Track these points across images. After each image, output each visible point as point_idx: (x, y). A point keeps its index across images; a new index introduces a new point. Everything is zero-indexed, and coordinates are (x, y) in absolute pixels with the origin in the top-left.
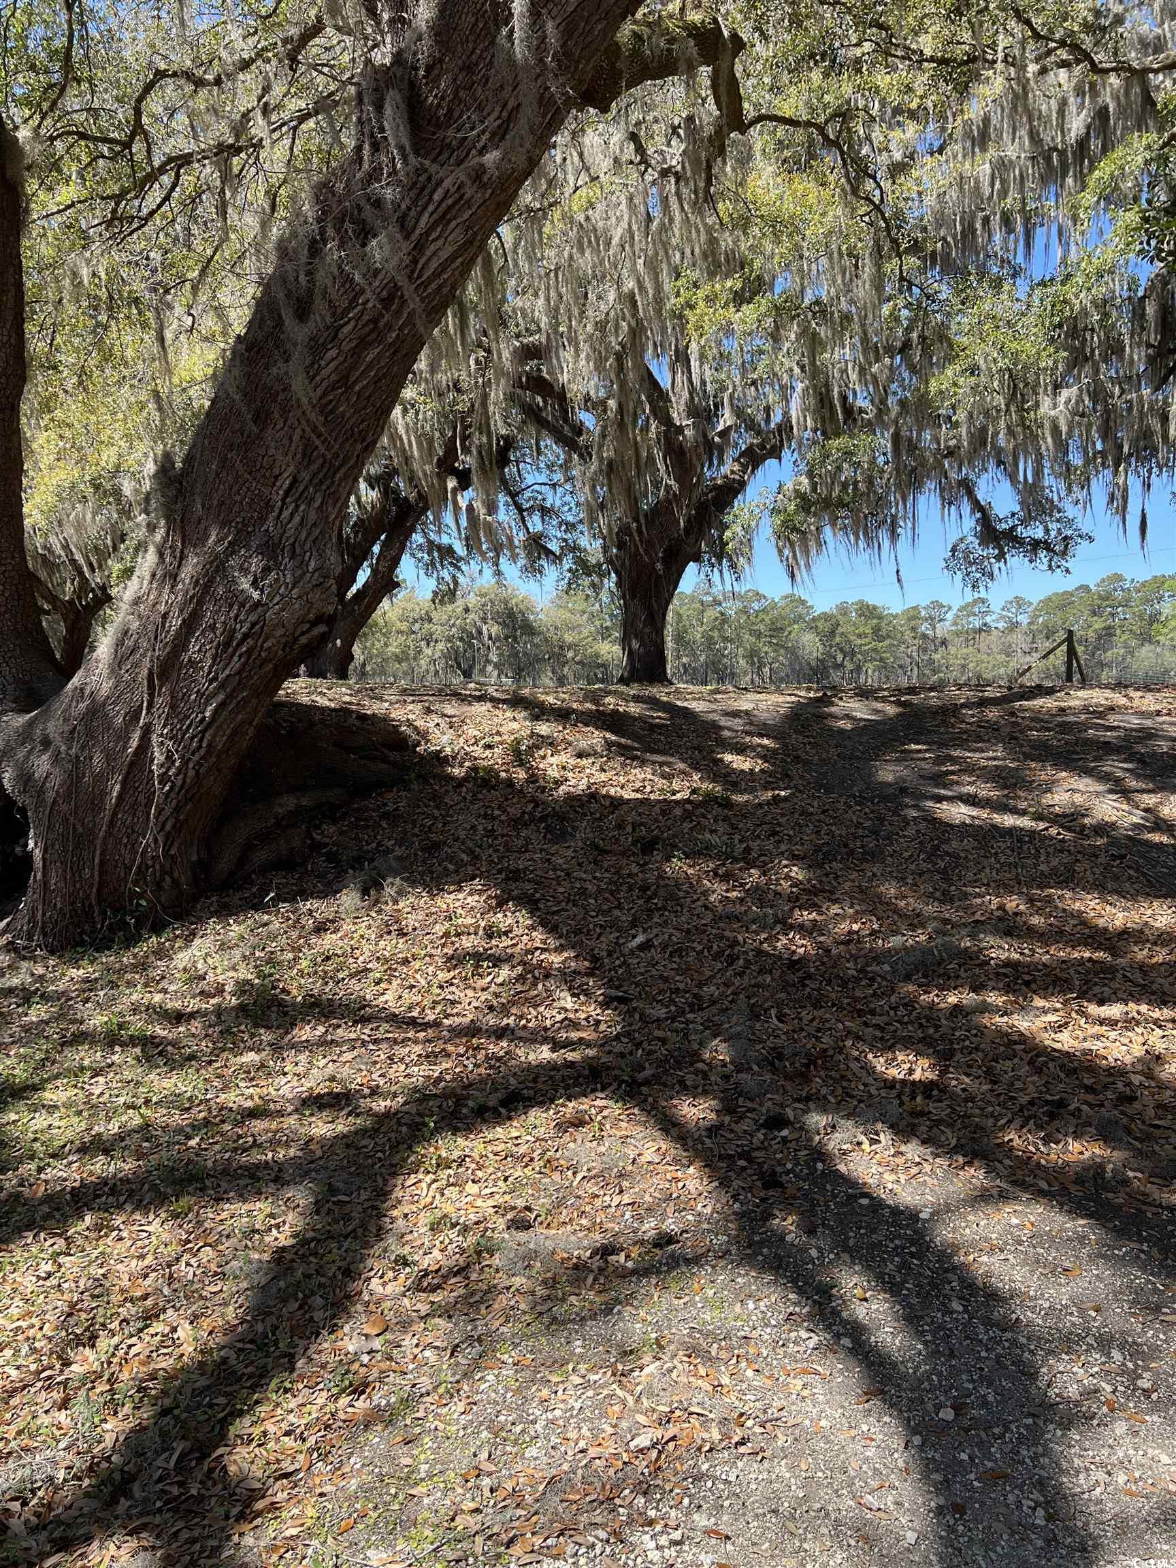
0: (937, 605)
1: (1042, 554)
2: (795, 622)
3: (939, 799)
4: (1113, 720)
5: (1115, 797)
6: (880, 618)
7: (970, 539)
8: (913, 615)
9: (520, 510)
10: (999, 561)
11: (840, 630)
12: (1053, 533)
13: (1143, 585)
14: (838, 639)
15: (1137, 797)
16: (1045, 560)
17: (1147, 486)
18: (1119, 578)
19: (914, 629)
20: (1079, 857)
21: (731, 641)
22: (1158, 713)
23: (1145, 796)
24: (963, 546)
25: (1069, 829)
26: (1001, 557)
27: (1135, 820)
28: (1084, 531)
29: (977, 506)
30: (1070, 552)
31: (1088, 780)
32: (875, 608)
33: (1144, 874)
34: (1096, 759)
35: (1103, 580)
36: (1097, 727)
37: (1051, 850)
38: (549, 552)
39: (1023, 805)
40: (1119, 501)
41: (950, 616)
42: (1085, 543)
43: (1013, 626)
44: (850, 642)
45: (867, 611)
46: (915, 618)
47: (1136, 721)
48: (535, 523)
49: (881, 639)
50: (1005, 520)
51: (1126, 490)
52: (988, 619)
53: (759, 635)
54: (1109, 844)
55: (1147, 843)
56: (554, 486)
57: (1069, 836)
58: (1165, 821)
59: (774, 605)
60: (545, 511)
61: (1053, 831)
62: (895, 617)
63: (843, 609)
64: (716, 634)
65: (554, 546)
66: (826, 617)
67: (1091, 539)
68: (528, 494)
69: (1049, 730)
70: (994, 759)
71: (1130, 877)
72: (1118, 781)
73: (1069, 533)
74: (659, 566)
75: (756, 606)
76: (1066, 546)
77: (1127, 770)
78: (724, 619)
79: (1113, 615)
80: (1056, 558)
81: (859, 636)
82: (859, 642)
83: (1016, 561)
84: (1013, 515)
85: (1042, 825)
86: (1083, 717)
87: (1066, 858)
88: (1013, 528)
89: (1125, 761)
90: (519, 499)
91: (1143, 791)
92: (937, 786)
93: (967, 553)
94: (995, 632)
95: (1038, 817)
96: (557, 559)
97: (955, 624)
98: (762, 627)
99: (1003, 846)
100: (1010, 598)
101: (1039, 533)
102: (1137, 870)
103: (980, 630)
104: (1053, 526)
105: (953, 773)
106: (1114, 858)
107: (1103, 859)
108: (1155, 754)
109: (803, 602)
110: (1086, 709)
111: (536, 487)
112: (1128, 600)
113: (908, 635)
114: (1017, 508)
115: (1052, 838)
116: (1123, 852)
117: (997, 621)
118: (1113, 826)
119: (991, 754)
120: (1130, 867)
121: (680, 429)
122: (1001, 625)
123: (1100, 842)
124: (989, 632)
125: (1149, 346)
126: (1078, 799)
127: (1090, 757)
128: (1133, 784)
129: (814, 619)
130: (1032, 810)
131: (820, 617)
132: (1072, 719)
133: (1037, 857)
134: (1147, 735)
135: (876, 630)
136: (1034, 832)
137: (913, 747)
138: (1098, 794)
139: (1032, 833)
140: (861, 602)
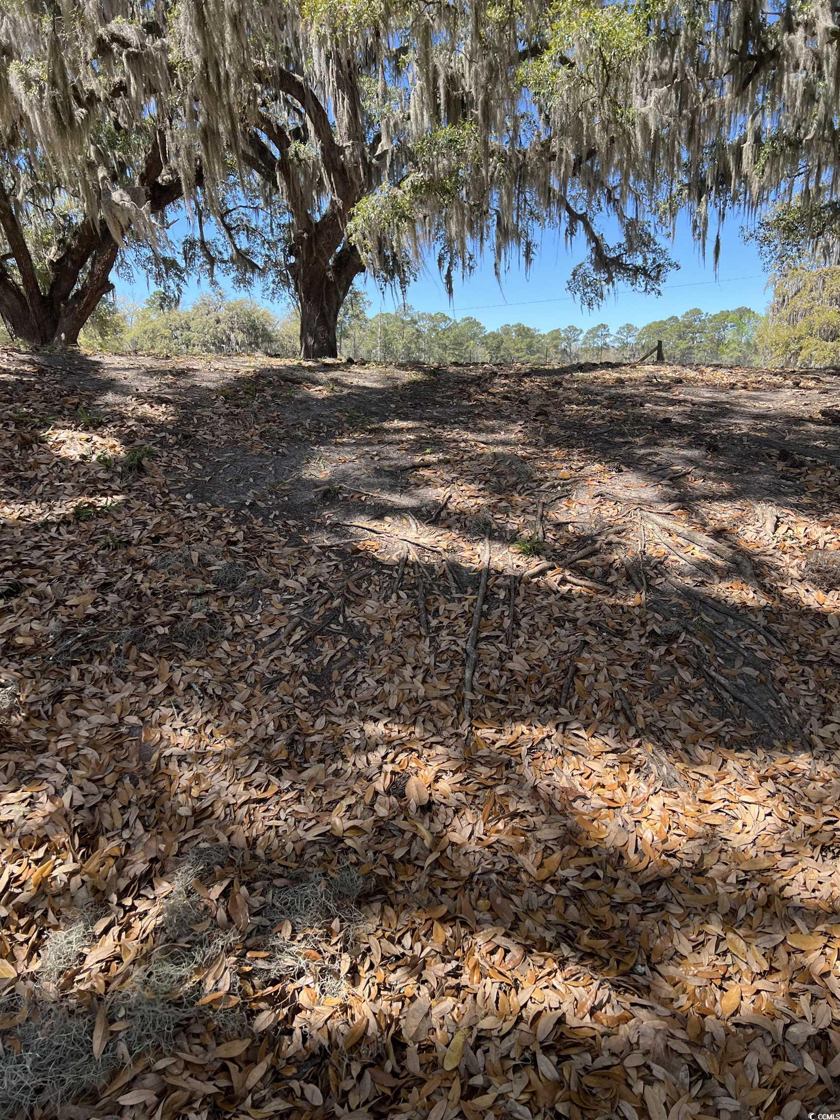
0: (572, 329)
1: (641, 278)
2: (472, 338)
3: (380, 512)
4: (679, 393)
5: (668, 508)
6: (533, 337)
7: (588, 265)
8: (555, 335)
9: (228, 228)
10: (608, 283)
11: (504, 345)
12: (650, 262)
13: (715, 317)
14: (502, 353)
15: (704, 508)
16: (643, 284)
17: (722, 216)
18: (697, 312)
19: (556, 347)
20: (591, 636)
21: (423, 351)
22: (733, 386)
23: (716, 506)
24: (581, 271)
25: (582, 572)
26: (610, 280)
27: (700, 553)
28: (673, 260)
29: (593, 238)
30: (662, 278)
31: (631, 477)
32: (529, 329)
33: (711, 681)
34: (648, 444)
35: (687, 313)
36: (657, 401)
37: (541, 619)
38: (254, 266)
39: (514, 523)
40: (700, 229)
41: (581, 337)
42: (673, 271)
43: (625, 345)
44: (510, 355)
45: (524, 332)
46: (556, 338)
47: (706, 395)
48: (243, 242)
49: (533, 353)
50: (614, 249)
51: (706, 219)
52: (608, 340)
53: (445, 348)
54: (650, 606)
55: (718, 606)
56: (256, 208)
57: (579, 586)
58: (748, 556)
59: (456, 325)
60: (251, 232)
61: (553, 579)
62: (543, 336)
63: (506, 330)
64: (413, 346)
65: (259, 262)
66: (494, 336)
67: (678, 267)
68: (234, 214)
69: (593, 403)
70: (504, 443)
71: (684, 688)
72: (676, 479)
73: (662, 262)
74: (330, 274)
75: (443, 325)
76: (659, 272)
77: (690, 461)
78: (419, 334)
79: (693, 339)
80: (651, 282)
81: (517, 351)
82: (517, 355)
83: (622, 284)
84: (620, 246)
85: (536, 564)
86: (642, 389)
87: (565, 639)
88: (619, 257)
89: (689, 446)
90: (227, 220)
91: (712, 497)
92: (392, 489)
93: (585, 276)
94: (612, 350)
95: (535, 549)
96: (263, 272)
97: (585, 343)
98: (447, 342)
99: (456, 609)
100: (623, 324)
101: (639, 262)
102: (697, 672)
103: (602, 349)
104: (651, 256)
105: (427, 466)
106: (654, 639)
107: (634, 644)
108: (730, 437)
109: (478, 324)
110: (649, 381)
111: (242, 210)
112: (703, 329)
113: (552, 350)
114: (623, 240)
115: (550, 592)
116: (673, 626)
117: (614, 341)
118: (659, 567)
119: (502, 436)
120: (685, 663)
121: (341, 150)
122: (616, 345)
123: (635, 599)
124: (608, 349)
125: (732, 51)
126: (609, 511)
127: (639, 441)
128: (699, 484)
129: (485, 337)
130: (526, 533)
131: (489, 335)
132: (629, 391)
133: (511, 637)
134: (720, 410)
135: (530, 346)
136: (518, 580)
137: (397, 424)
138: (642, 504)
139: (517, 583)
140: (519, 325)
